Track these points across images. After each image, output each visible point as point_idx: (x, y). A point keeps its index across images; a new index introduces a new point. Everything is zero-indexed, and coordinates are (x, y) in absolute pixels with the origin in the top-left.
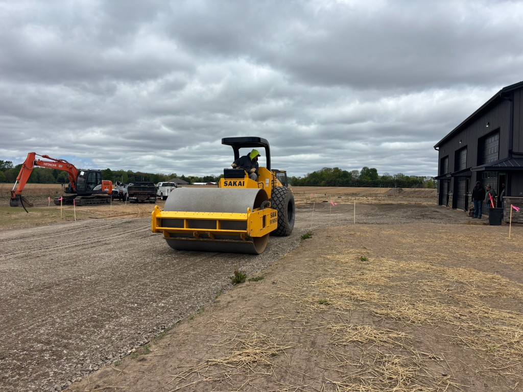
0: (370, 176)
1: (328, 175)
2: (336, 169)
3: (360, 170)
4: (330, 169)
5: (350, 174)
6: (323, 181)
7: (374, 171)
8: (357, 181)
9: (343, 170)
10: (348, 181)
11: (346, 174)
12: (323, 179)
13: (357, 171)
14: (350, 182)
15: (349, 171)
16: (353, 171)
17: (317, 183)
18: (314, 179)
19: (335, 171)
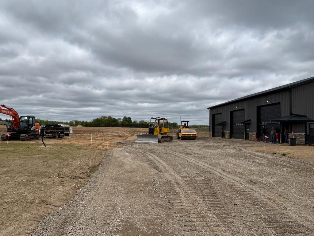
0: (128, 121)
1: (105, 120)
2: (110, 117)
3: (122, 118)
4: (106, 117)
5: (117, 120)
6: (103, 124)
7: (130, 118)
8: (122, 124)
9: (113, 118)
10: (117, 124)
11: (115, 120)
12: (103, 123)
13: (121, 119)
14: (118, 124)
15: (116, 118)
16: (118, 119)
17: (99, 125)
18: (97, 123)
19: (109, 118)
